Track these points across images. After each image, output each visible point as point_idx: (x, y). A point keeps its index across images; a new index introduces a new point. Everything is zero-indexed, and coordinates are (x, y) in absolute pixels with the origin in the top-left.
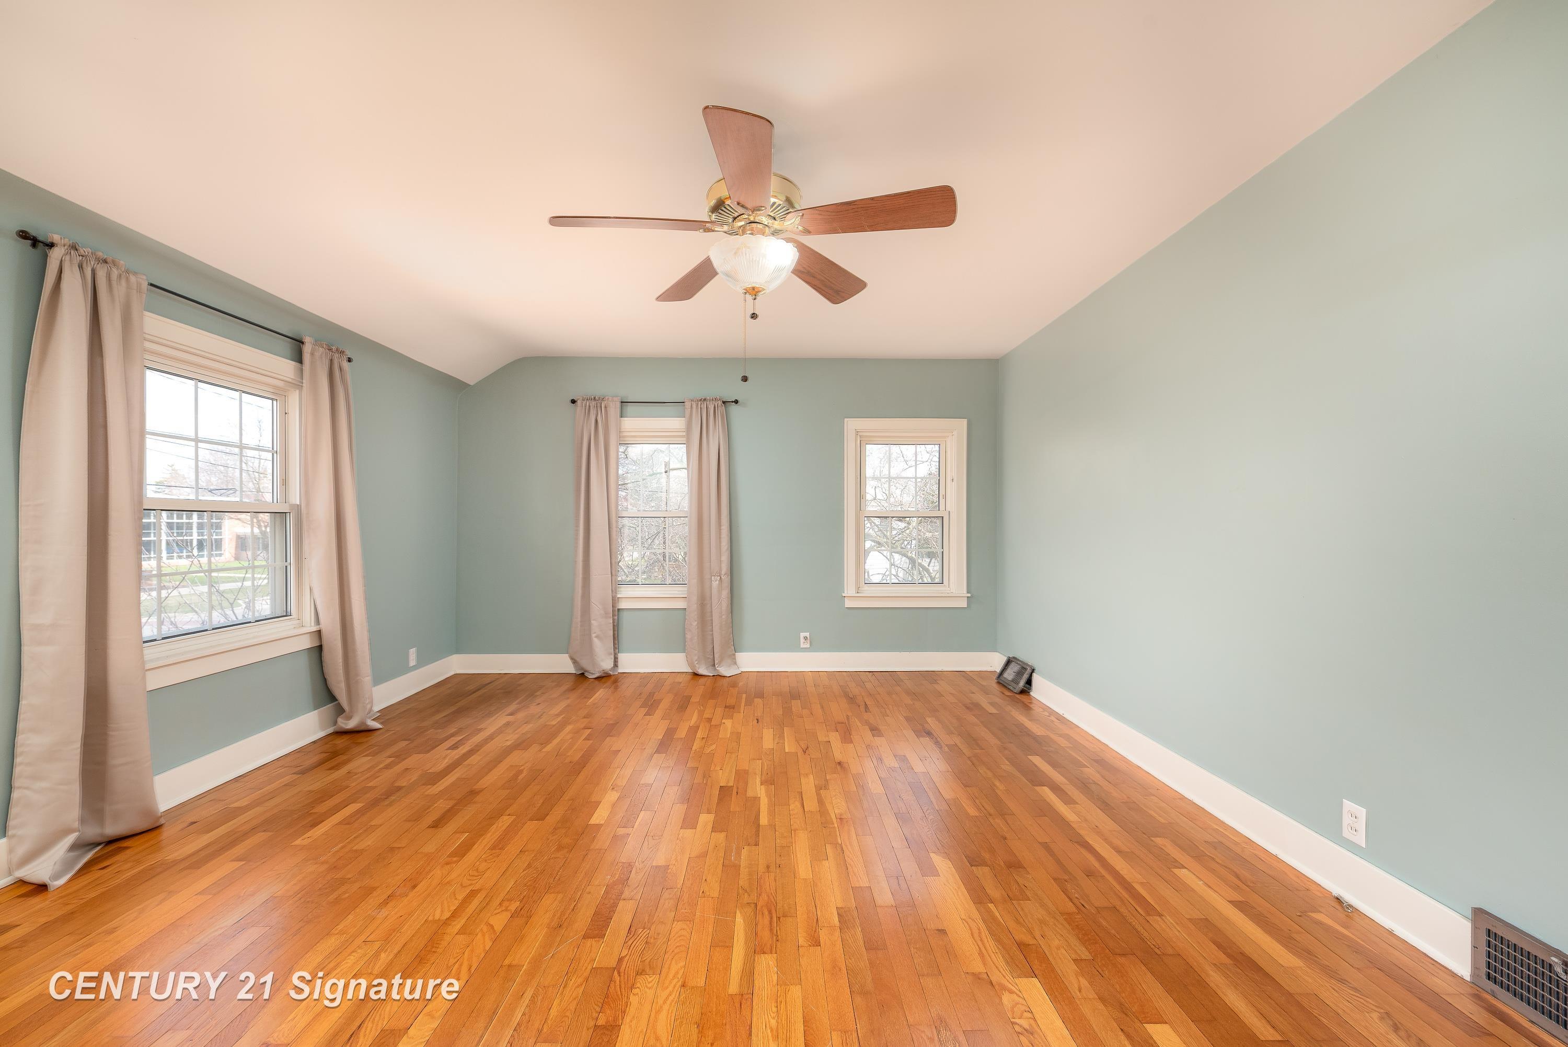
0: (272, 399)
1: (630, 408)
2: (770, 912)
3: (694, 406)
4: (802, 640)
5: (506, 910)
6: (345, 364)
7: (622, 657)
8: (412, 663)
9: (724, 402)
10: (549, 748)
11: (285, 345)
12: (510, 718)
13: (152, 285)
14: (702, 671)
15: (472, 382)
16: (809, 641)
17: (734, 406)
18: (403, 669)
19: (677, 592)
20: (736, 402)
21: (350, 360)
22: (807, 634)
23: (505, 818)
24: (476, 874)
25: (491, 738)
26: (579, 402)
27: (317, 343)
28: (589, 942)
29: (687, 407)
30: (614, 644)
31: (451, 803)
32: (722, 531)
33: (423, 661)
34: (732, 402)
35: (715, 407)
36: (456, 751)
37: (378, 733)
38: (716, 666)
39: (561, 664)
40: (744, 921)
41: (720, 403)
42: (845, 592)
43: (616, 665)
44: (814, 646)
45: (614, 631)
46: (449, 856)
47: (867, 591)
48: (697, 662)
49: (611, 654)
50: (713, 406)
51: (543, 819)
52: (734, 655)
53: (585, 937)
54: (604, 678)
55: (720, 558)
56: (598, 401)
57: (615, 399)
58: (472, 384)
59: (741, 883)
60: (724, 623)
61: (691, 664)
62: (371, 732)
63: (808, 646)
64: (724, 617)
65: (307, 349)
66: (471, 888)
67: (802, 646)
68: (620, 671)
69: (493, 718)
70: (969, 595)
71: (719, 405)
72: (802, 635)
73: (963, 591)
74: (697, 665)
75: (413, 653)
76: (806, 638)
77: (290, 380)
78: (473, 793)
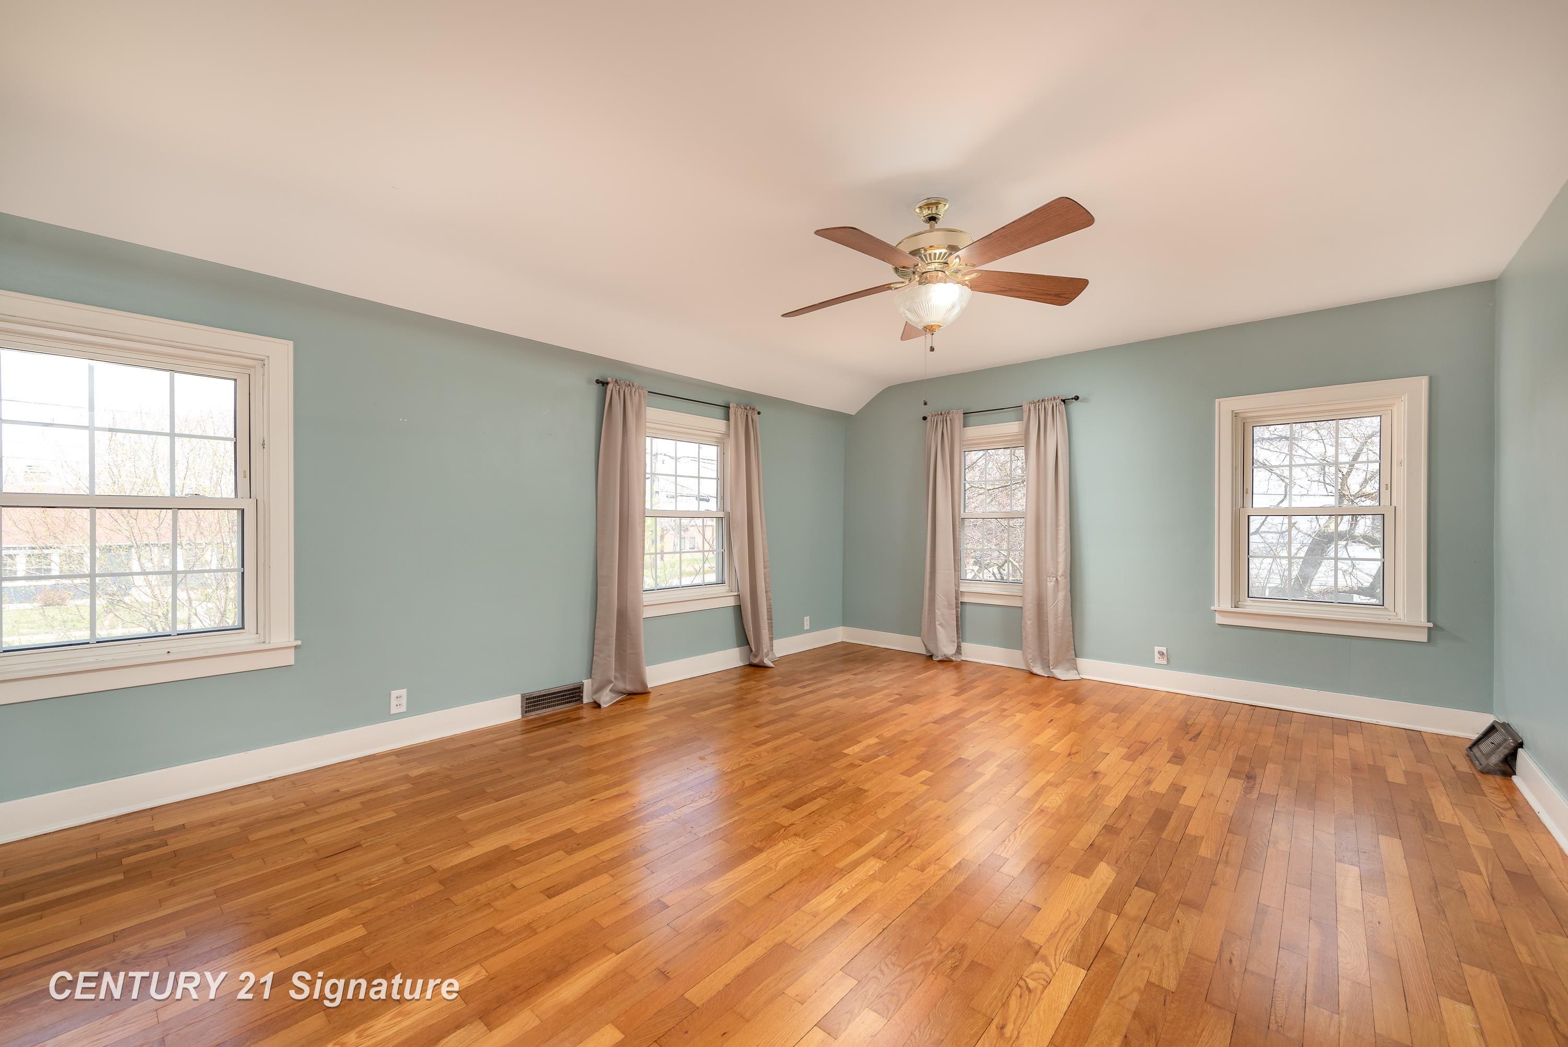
0: (717, 446)
1: (972, 418)
2: (908, 841)
3: (1032, 408)
4: (1157, 655)
5: (758, 779)
6: (756, 416)
7: (965, 645)
8: (807, 627)
9: (1064, 401)
10: (859, 701)
11: (720, 411)
12: (853, 677)
13: (649, 392)
14: (1037, 670)
15: (853, 412)
16: (1166, 658)
17: (1075, 403)
18: (800, 631)
19: (1016, 591)
20: (1077, 398)
21: (759, 413)
22: (1164, 649)
23: (798, 733)
24: (758, 756)
25: (830, 686)
26: (929, 418)
27: (738, 405)
28: (786, 810)
29: (1025, 410)
30: (958, 633)
31: (776, 717)
32: (1059, 532)
33: (813, 628)
34: (1072, 399)
35: (1053, 407)
36: (802, 690)
37: (770, 670)
38: (1051, 667)
39: (913, 644)
40: (885, 838)
41: (1058, 401)
42: (1216, 605)
43: (959, 650)
44: (1170, 662)
45: (957, 621)
46: (753, 744)
47: (1250, 606)
48: (1031, 661)
49: (954, 642)
50: (1051, 406)
51: (817, 741)
52: (1075, 660)
53: (784, 807)
54: (946, 661)
55: (1057, 560)
56: (943, 415)
57: (959, 411)
58: (853, 414)
59: (907, 818)
60: (1060, 625)
61: (1027, 664)
62: (767, 669)
63: (1165, 662)
64: (1059, 619)
65: (732, 410)
66: (750, 762)
67: (1157, 661)
68: (963, 658)
69: (840, 675)
70: (1431, 625)
71: (1058, 404)
72: (1157, 649)
73: (1422, 619)
74: (1031, 664)
75: (807, 620)
76: (1161, 654)
77: (723, 432)
78: (792, 715)
